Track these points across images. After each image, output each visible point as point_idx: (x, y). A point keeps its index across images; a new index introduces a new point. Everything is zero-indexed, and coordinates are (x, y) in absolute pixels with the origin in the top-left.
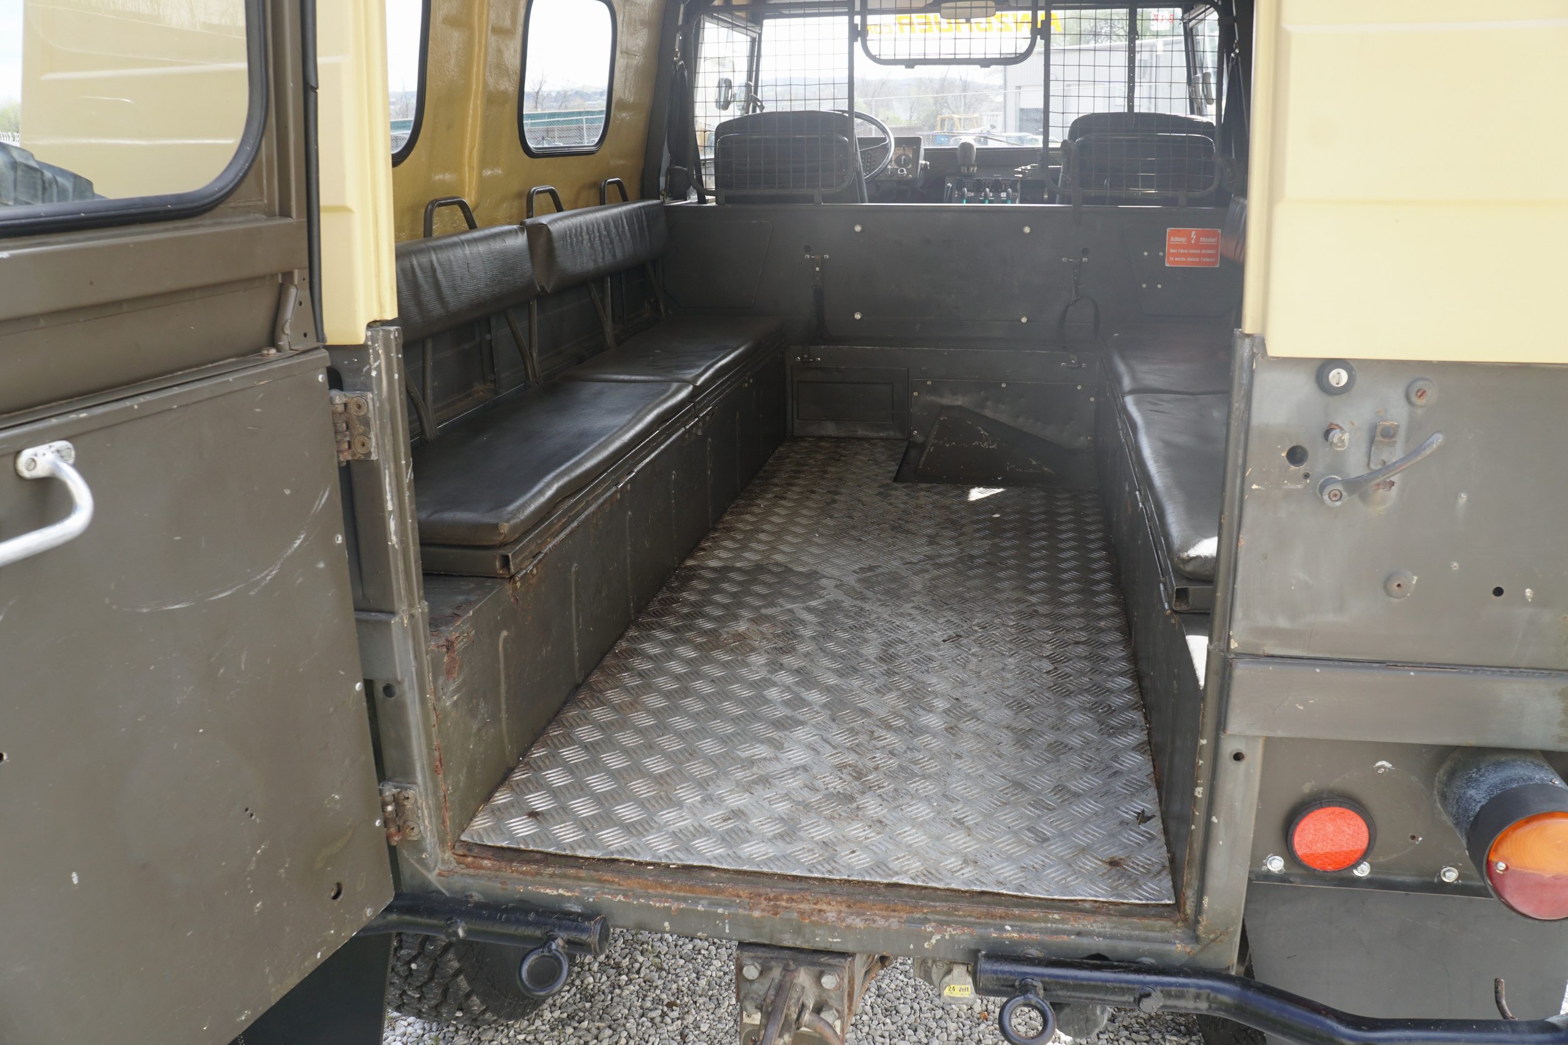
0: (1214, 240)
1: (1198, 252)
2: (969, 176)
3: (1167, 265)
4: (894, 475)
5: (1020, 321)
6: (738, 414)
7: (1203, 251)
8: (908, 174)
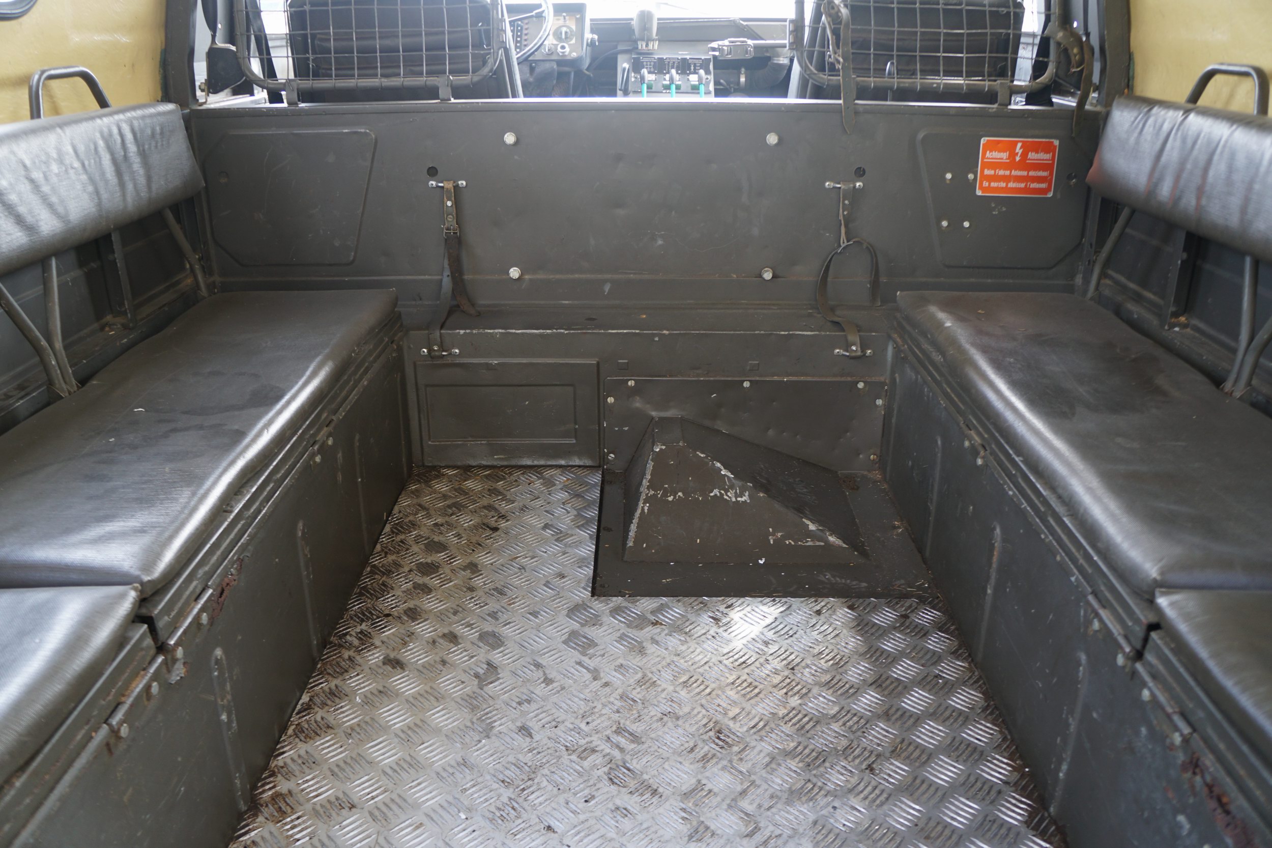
0: (1048, 156)
1: (1025, 173)
2: (649, 54)
3: (979, 193)
4: (589, 571)
5: (760, 276)
6: (300, 525)
7: (1032, 173)
8: (570, 52)
